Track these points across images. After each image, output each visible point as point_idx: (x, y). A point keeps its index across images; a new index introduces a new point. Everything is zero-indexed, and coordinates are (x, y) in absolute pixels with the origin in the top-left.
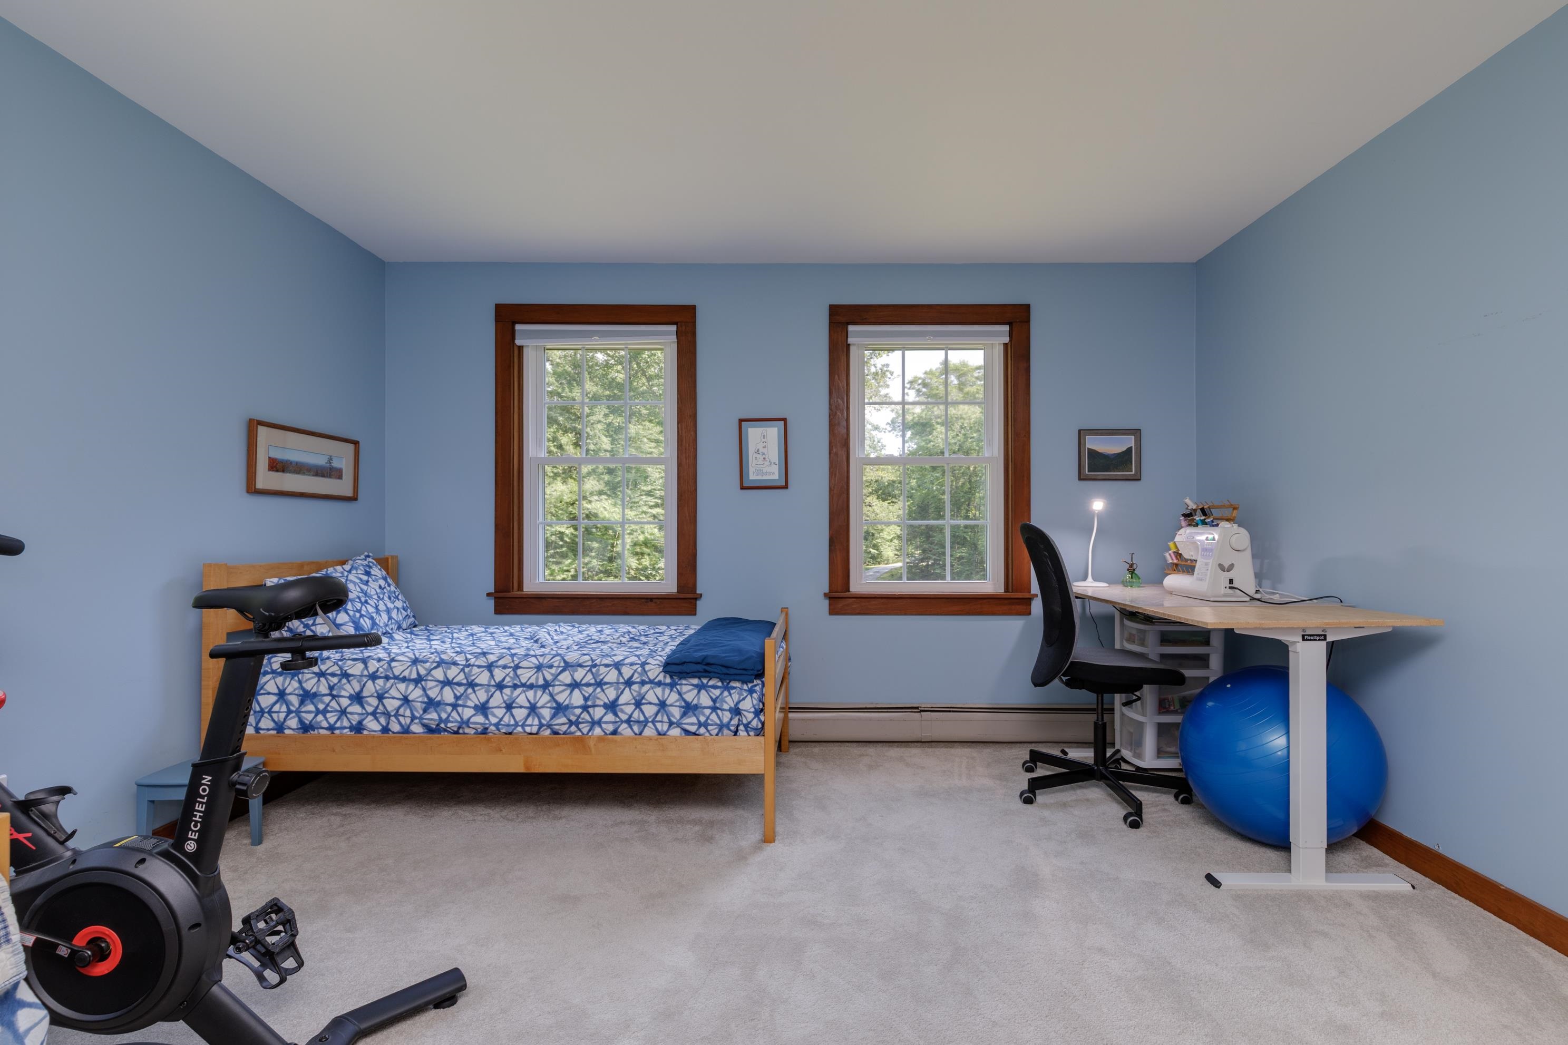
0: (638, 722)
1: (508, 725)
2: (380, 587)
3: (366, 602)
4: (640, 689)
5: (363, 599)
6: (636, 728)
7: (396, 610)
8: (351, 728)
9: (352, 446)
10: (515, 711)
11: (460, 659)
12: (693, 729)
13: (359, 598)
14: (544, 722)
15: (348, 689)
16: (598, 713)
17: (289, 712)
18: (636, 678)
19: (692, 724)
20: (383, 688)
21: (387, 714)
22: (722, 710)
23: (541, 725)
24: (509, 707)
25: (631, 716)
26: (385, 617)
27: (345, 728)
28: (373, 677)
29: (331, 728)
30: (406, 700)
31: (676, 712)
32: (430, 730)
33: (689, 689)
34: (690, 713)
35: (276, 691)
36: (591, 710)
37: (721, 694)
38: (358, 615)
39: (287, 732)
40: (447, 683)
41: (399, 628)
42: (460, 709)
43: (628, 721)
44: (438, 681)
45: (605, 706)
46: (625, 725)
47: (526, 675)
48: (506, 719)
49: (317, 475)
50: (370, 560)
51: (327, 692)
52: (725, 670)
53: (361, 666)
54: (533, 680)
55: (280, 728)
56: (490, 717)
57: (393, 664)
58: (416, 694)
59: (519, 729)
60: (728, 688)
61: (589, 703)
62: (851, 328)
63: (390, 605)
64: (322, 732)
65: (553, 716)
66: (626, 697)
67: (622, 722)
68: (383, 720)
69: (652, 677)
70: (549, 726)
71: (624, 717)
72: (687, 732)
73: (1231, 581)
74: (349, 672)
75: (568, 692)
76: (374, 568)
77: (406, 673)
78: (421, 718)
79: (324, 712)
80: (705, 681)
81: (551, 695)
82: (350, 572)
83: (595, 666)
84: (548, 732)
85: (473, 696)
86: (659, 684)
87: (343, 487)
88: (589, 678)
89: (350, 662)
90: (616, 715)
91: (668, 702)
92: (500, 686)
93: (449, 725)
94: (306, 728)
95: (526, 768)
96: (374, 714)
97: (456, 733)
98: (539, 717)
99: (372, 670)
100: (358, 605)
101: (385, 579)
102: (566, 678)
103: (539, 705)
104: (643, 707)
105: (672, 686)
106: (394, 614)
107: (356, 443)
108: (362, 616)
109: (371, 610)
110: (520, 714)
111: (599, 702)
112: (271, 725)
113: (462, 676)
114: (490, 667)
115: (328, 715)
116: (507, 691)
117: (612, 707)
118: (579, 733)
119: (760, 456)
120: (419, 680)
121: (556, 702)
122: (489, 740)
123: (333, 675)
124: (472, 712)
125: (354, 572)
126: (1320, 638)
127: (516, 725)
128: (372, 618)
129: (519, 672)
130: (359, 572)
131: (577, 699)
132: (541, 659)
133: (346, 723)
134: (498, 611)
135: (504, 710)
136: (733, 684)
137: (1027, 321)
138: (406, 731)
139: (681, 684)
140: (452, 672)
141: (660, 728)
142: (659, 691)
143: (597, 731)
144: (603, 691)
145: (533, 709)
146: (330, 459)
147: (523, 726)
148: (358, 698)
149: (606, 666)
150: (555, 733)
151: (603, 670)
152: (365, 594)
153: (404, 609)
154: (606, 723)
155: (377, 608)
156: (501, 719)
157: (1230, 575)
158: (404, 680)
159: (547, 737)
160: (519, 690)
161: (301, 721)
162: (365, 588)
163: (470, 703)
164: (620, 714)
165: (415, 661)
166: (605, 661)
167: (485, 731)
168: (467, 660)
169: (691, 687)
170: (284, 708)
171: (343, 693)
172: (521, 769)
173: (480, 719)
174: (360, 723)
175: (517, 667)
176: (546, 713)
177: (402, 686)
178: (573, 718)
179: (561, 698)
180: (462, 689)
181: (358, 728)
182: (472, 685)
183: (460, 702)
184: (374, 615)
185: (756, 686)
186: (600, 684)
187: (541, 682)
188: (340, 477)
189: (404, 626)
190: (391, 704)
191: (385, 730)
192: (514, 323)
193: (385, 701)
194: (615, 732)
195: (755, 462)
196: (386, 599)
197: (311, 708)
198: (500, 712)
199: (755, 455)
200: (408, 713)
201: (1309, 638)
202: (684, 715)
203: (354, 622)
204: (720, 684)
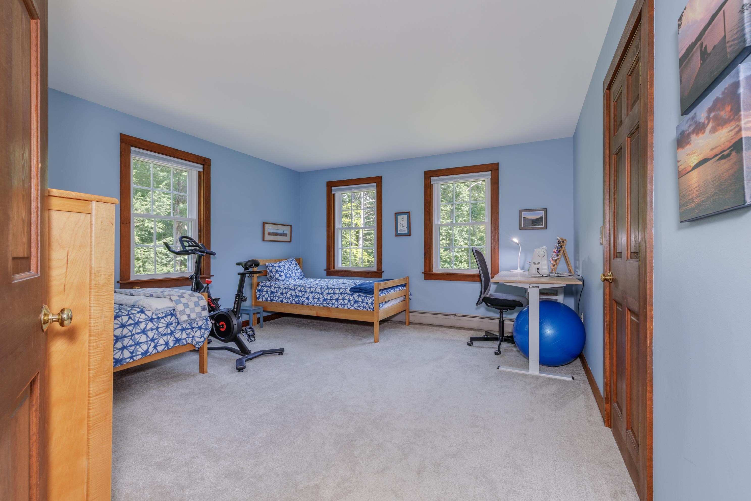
0: (343, 305)
1: (313, 303)
2: (294, 266)
3: (289, 270)
4: (344, 295)
5: (288, 269)
6: (343, 306)
7: (297, 273)
8: (281, 301)
9: (290, 227)
10: (315, 299)
11: (304, 285)
12: (356, 307)
13: (287, 269)
14: (321, 303)
15: (280, 291)
16: (334, 301)
17: (268, 296)
18: (343, 292)
19: (356, 306)
20: (287, 291)
21: (288, 298)
22: (364, 303)
23: (320, 304)
24: (313, 298)
25: (341, 303)
26: (294, 274)
27: (279, 301)
28: (285, 288)
29: (277, 301)
30: (292, 295)
31: (353, 303)
32: (297, 303)
33: (356, 296)
34: (356, 303)
35: (266, 291)
36: (332, 300)
37: (364, 298)
38: (286, 273)
39: (268, 301)
40: (300, 291)
41: (299, 278)
42: (303, 298)
43: (341, 304)
44: (298, 290)
45: (335, 300)
46: (340, 305)
47: (318, 290)
48: (313, 301)
49: (280, 236)
50: (294, 259)
51: (276, 292)
52: (365, 291)
53: (283, 286)
54: (319, 292)
55: (267, 300)
56: (309, 301)
57: (290, 286)
58: (294, 293)
59: (315, 304)
60: (366, 297)
61: (332, 298)
62: (432, 178)
63: (296, 271)
64: (275, 302)
65: (323, 301)
66: (341, 298)
67: (339, 304)
68: (287, 300)
69: (347, 292)
70: (322, 304)
71: (340, 303)
72: (355, 308)
73: (538, 269)
74: (280, 287)
75: (327, 295)
76: (294, 261)
77: (292, 288)
78: (294, 300)
79: (275, 297)
80: (360, 294)
81: (323, 296)
82: (287, 262)
83: (334, 288)
84: (322, 306)
85: (306, 295)
86: (349, 294)
87: (288, 238)
88: (332, 292)
89: (281, 285)
90: (338, 302)
91: (351, 300)
92: (312, 293)
93: (300, 302)
94: (272, 300)
95: (317, 315)
96: (285, 298)
97: (302, 304)
98: (320, 301)
99: (285, 287)
100: (287, 271)
101: (296, 264)
102: (327, 291)
103: (320, 298)
104: (344, 300)
105: (352, 295)
106: (297, 274)
107: (291, 226)
108: (287, 274)
109: (290, 272)
110: (316, 300)
111: (334, 298)
112: (265, 299)
113: (304, 289)
114: (310, 288)
115: (276, 298)
116: (313, 294)
117: (337, 300)
118: (329, 307)
119: (401, 225)
120: (294, 290)
121: (324, 297)
122: (309, 306)
123: (277, 287)
124: (305, 299)
125: (288, 262)
126: (536, 287)
127: (315, 303)
128: (290, 274)
129: (316, 289)
130: (289, 262)
131: (329, 297)
132: (322, 286)
133: (280, 300)
134: (327, 275)
135: (312, 299)
136: (368, 295)
137: (498, 169)
138: (291, 303)
139: (354, 295)
140: (302, 288)
141: (348, 307)
142: (349, 296)
143: (333, 306)
144: (335, 295)
145: (319, 299)
146: (284, 231)
147: (316, 303)
148: (282, 294)
149: (337, 289)
150: (324, 306)
151: (336, 289)
152: (289, 268)
153: (300, 273)
154: (336, 304)
155: (292, 272)
156: (312, 301)
157: (538, 266)
158: (291, 290)
159: (322, 307)
160: (316, 294)
161: (271, 299)
162: (289, 266)
163: (305, 297)
164: (339, 302)
165: (295, 285)
166: (337, 287)
167: (308, 304)
168: (306, 285)
169: (357, 296)
170: (267, 295)
171: (279, 292)
172: (315, 315)
173: (307, 301)
174: (282, 300)
175: (316, 288)
176: (322, 300)
177: (291, 291)
178: (328, 302)
179: (325, 297)
180: (303, 293)
181: (282, 301)
182: (306, 292)
183: (303, 296)
184: (291, 274)
185: (373, 296)
186: (334, 293)
187: (321, 292)
188: (287, 236)
189: (300, 277)
190: (289, 296)
191: (288, 302)
192: (331, 187)
193: (287, 295)
194: (337, 307)
195: (400, 227)
196: (295, 269)
197: (272, 295)
198: (311, 299)
199: (400, 225)
200: (292, 298)
201: (532, 287)
202: (354, 303)
203: (285, 275)
204: (364, 295)
